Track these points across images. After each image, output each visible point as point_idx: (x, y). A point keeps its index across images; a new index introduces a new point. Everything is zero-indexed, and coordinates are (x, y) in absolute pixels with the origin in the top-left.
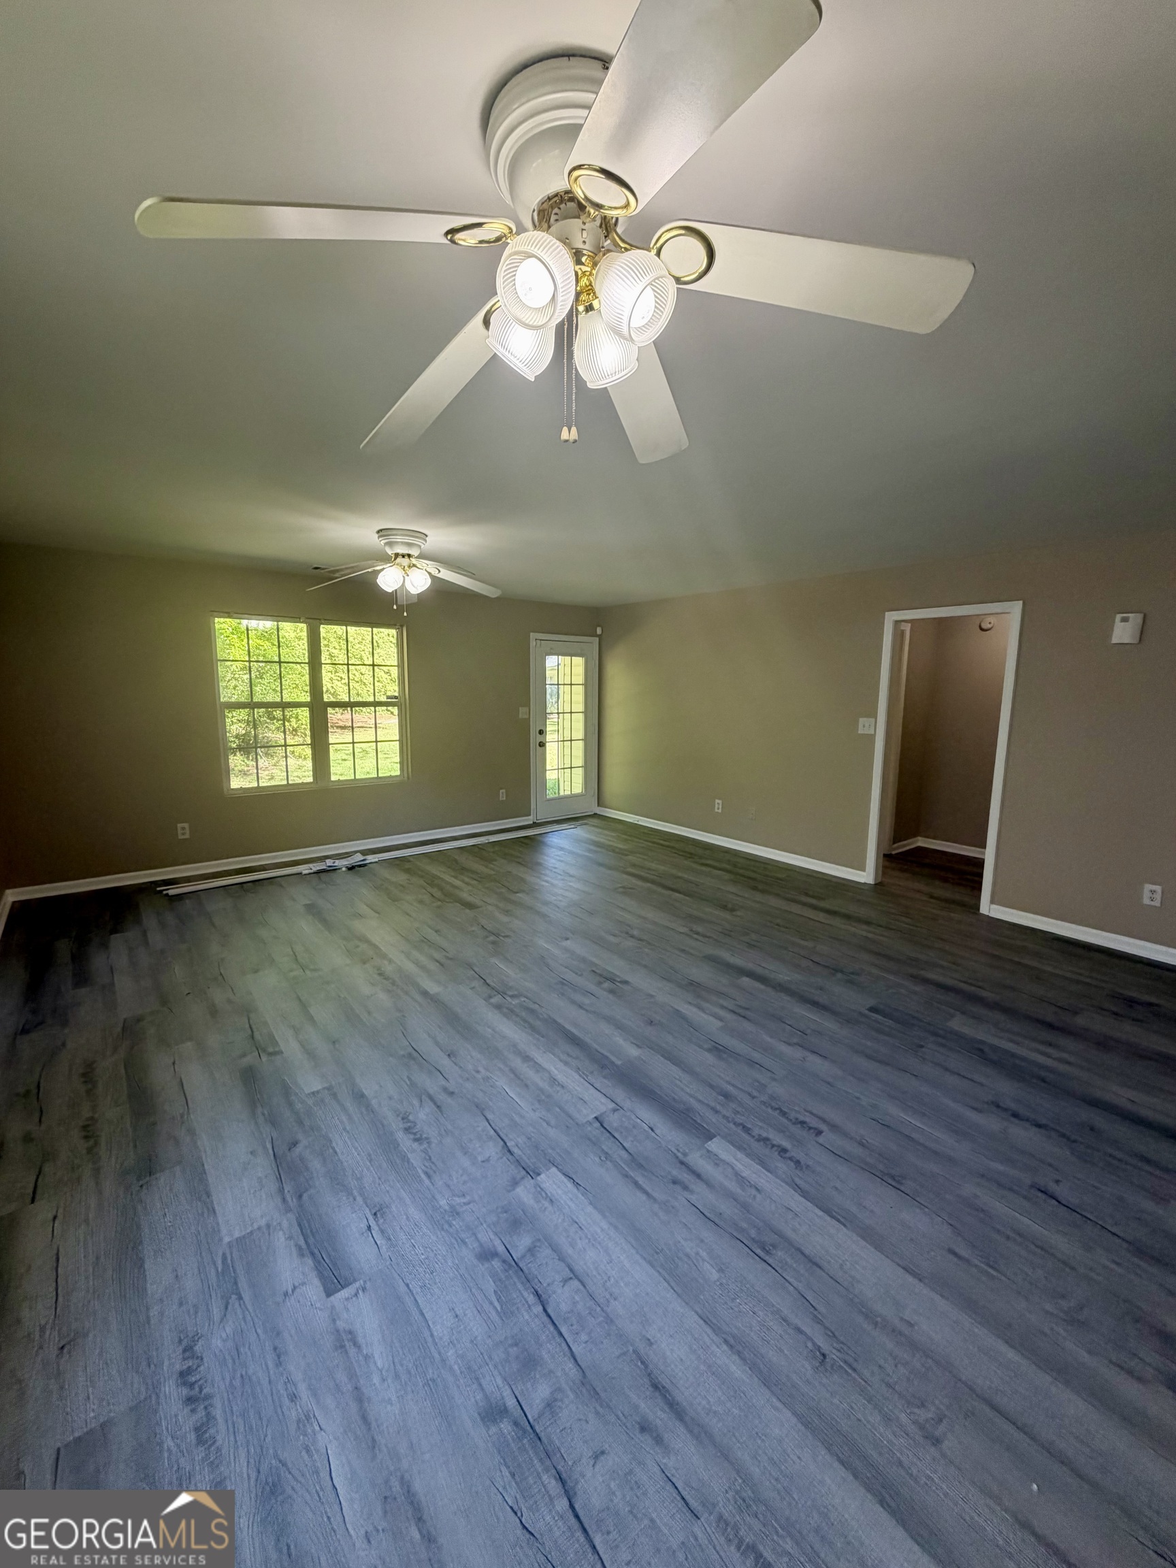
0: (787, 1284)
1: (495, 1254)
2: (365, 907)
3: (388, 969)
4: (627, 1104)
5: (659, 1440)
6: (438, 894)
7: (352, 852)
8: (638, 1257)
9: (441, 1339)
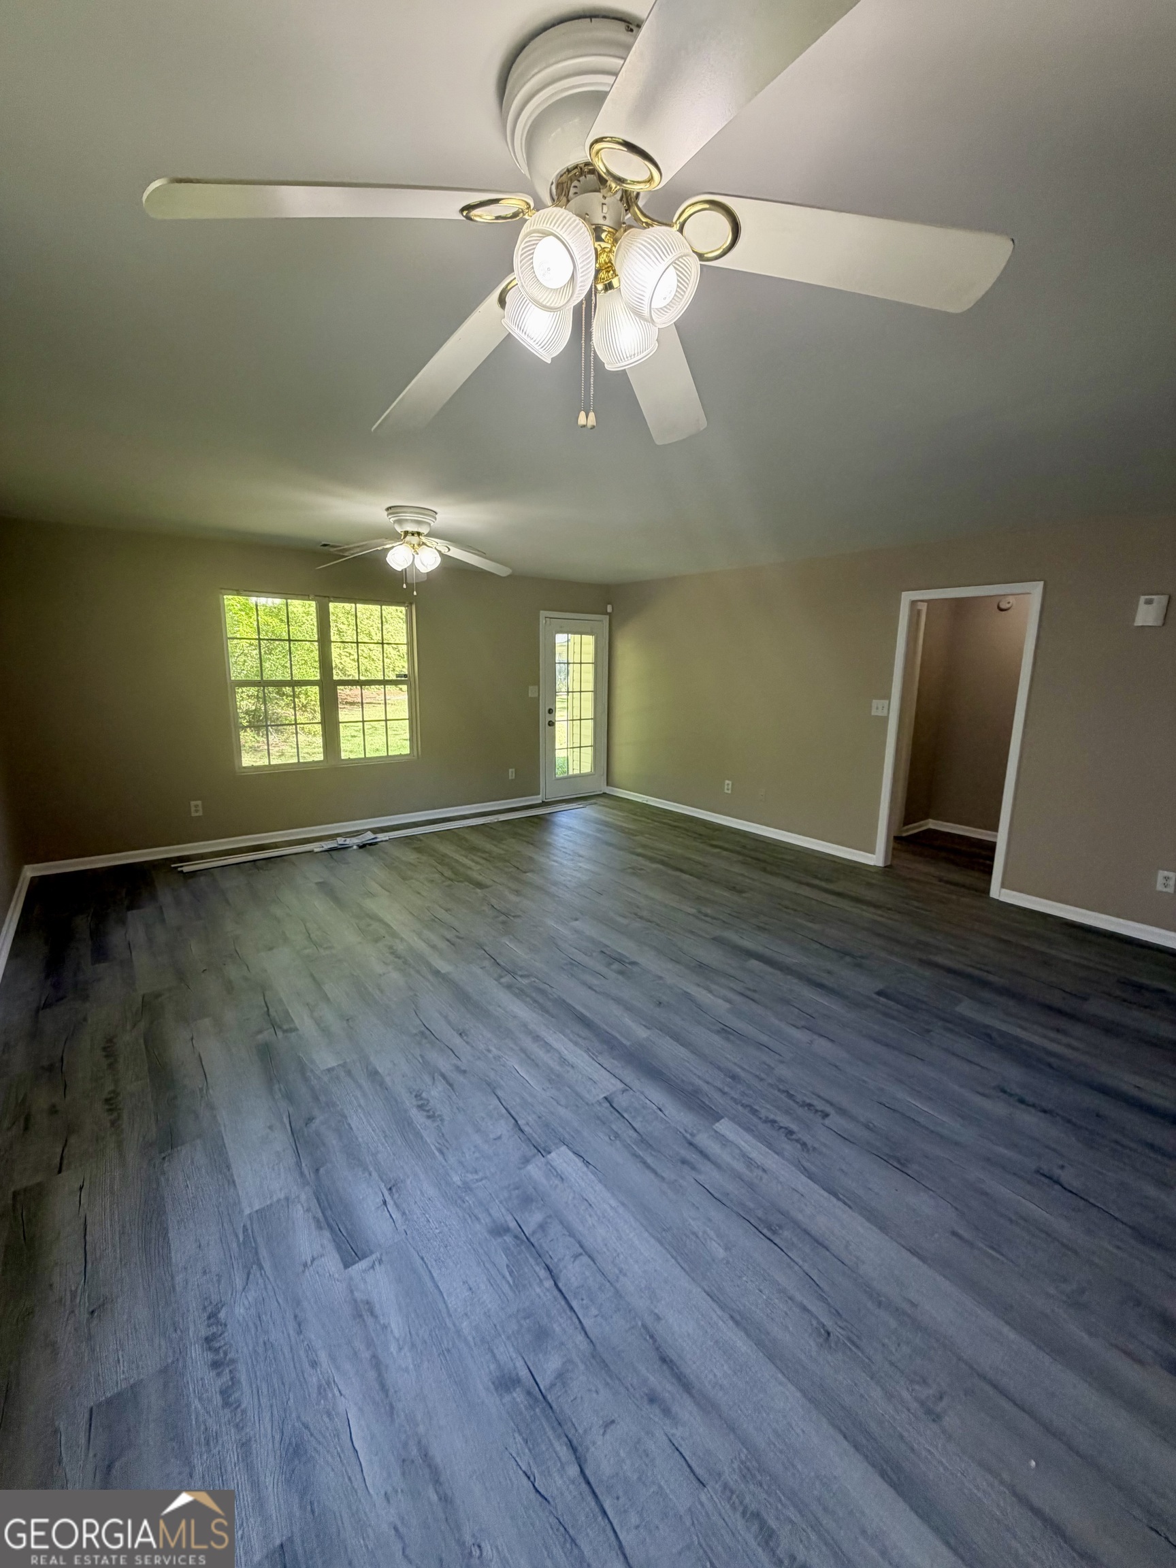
0: (792, 1264)
1: (507, 1230)
2: (376, 885)
3: (400, 947)
4: (636, 1085)
5: (667, 1412)
6: (448, 873)
7: (363, 830)
8: (646, 1234)
9: (456, 1310)
